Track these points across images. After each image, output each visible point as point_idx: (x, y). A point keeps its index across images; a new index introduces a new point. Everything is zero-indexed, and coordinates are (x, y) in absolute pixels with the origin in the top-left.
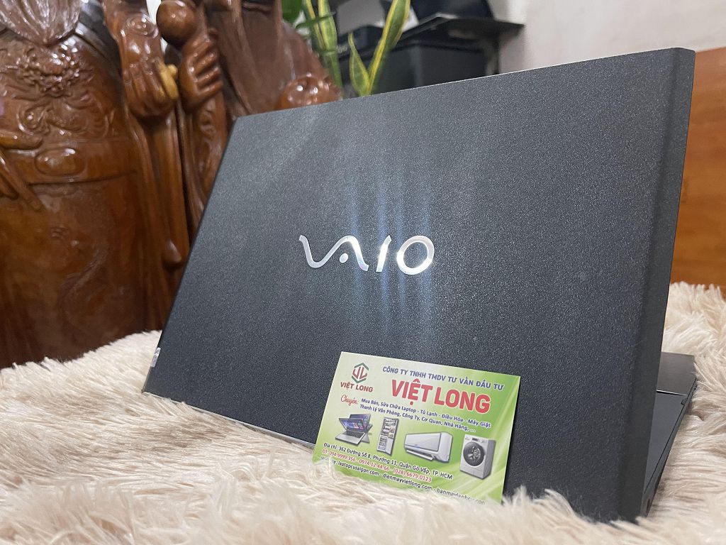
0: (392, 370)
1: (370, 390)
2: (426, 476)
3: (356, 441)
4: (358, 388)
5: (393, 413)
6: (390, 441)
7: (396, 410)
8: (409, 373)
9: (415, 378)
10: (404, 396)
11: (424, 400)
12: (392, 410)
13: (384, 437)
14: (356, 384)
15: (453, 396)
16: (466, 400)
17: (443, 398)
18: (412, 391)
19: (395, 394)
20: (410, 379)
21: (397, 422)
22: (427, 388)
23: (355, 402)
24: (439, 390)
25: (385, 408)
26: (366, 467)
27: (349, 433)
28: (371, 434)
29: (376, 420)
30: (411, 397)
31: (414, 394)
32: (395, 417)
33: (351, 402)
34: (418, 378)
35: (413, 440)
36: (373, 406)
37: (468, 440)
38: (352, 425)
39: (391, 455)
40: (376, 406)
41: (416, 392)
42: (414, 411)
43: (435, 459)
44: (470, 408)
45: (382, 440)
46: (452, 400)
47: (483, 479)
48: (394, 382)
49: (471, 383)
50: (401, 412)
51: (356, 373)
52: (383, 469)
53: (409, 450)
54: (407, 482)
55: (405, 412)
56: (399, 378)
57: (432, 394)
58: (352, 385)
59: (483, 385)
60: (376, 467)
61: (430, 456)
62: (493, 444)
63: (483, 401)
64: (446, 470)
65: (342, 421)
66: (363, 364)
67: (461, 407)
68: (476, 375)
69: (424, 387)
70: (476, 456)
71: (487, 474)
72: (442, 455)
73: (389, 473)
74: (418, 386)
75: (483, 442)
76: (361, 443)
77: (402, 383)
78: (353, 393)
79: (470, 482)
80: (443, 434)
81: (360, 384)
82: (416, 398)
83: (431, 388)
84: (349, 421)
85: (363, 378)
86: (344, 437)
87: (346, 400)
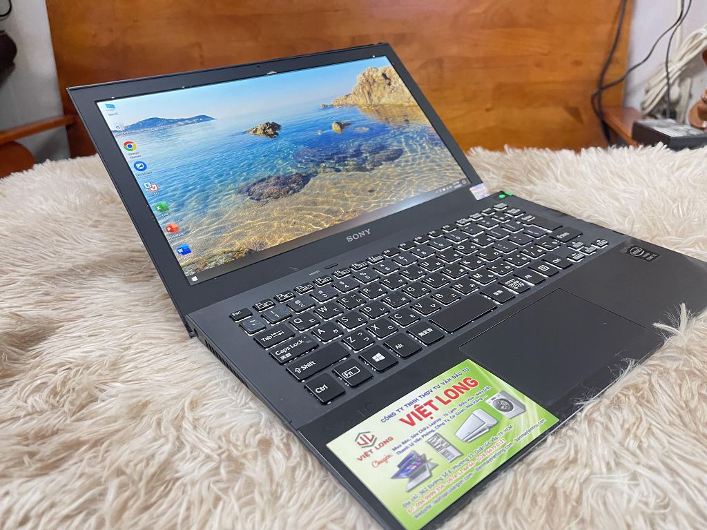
0: (390, 416)
1: (391, 439)
2: (499, 441)
3: (427, 474)
4: (378, 447)
5: (427, 434)
6: (450, 449)
7: (428, 431)
8: (404, 408)
9: (413, 405)
10: (421, 419)
11: (437, 409)
12: (424, 433)
13: (442, 451)
14: (373, 448)
15: (449, 393)
16: (459, 389)
17: (446, 399)
18: (422, 413)
19: (413, 423)
20: (412, 409)
21: (438, 436)
22: (429, 403)
23: (389, 456)
24: (437, 397)
25: (417, 437)
26: (457, 480)
27: (413, 477)
28: (431, 460)
29: (422, 448)
30: (426, 416)
31: (426, 413)
32: (433, 434)
33: (385, 460)
34: (415, 404)
35: (462, 432)
36: (407, 444)
37: (490, 403)
38: (409, 470)
39: (462, 455)
40: (409, 443)
41: (425, 411)
42: (440, 419)
43: (490, 428)
44: (468, 389)
45: (443, 454)
46: (454, 395)
47: (525, 410)
48: (402, 420)
49: (450, 380)
50: (433, 428)
51: (362, 442)
52: (470, 468)
53: (469, 439)
54: (494, 457)
55: (434, 425)
56: (403, 415)
57: (436, 403)
58: (370, 451)
59: (457, 376)
60: (464, 472)
61: (484, 430)
62: (503, 392)
63: (468, 381)
64: (503, 427)
65: (397, 476)
66: (359, 434)
67: (463, 393)
68: (446, 375)
69: (425, 404)
70: (506, 405)
71: (524, 407)
72: (489, 421)
73: (478, 464)
74: (422, 407)
75: (498, 396)
76: (433, 471)
77: (408, 416)
78: (378, 455)
79: (522, 418)
80: (475, 413)
81: (376, 445)
82: (430, 413)
83: (431, 401)
84: (402, 471)
85: (373, 439)
86: (413, 483)
87: (379, 463)
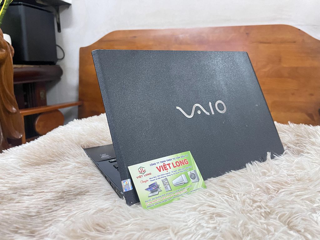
0: (154, 164)
1: (150, 174)
2: (185, 190)
3: (157, 193)
4: (145, 175)
5: (163, 177)
6: (168, 186)
7: (164, 176)
8: (160, 163)
9: (163, 163)
10: (163, 170)
11: (170, 168)
12: (162, 176)
13: (166, 186)
14: (143, 175)
15: (177, 163)
16: (181, 163)
17: (175, 165)
18: (165, 168)
19: (160, 171)
20: (162, 164)
21: (166, 179)
22: (169, 164)
23: (147, 181)
24: (172, 163)
25: (160, 177)
26: (166, 199)
27: (152, 192)
28: (161, 188)
29: (159, 182)
30: (166, 170)
31: (166, 168)
33: (145, 182)
34: (164, 163)
35: (175, 182)
36: (155, 178)
37: (189, 173)
38: (152, 189)
39: (171, 190)
40: (156, 178)
41: (166, 167)
42: (170, 173)
43: (184, 183)
44: (184, 164)
45: (165, 187)
46: (178, 165)
47: (199, 181)
48: (157, 167)
49: (180, 157)
50: (166, 175)
51: (140, 171)
52: (172, 196)
53: (176, 185)
54: (181, 195)
55: (167, 175)
56: (158, 165)
57: (171, 165)
58: (142, 176)
59: (183, 157)
60: (169, 197)
61: (182, 183)
62: (195, 171)
63: (186, 161)
64: (189, 185)
65: (147, 189)
66: (141, 167)
67: (182, 165)
68: (179, 155)
69: (167, 165)
70: (193, 176)
71: (199, 180)
72: (185, 181)
73: (175, 195)
74: (166, 165)
75: (193, 172)
76: (159, 193)
77: (160, 167)
78: (144, 178)
79: (196, 184)
80: (182, 175)
81: (145, 174)
82: (167, 169)
83: (170, 164)
84: (149, 188)
85: (144, 171)
86: (151, 195)
87: (143, 182)
